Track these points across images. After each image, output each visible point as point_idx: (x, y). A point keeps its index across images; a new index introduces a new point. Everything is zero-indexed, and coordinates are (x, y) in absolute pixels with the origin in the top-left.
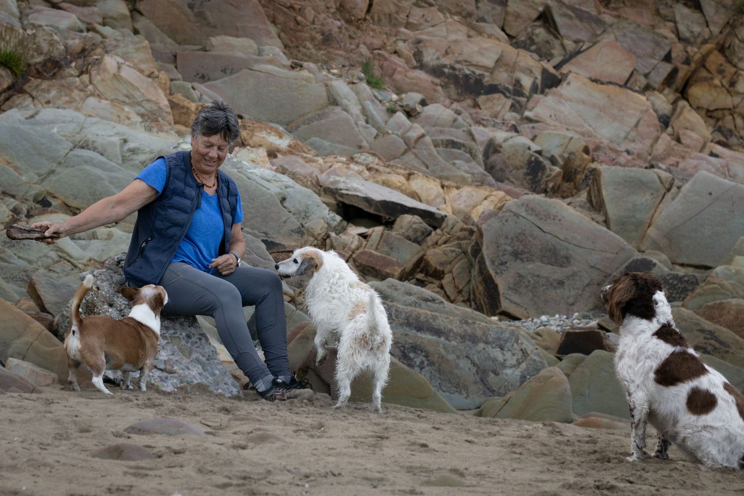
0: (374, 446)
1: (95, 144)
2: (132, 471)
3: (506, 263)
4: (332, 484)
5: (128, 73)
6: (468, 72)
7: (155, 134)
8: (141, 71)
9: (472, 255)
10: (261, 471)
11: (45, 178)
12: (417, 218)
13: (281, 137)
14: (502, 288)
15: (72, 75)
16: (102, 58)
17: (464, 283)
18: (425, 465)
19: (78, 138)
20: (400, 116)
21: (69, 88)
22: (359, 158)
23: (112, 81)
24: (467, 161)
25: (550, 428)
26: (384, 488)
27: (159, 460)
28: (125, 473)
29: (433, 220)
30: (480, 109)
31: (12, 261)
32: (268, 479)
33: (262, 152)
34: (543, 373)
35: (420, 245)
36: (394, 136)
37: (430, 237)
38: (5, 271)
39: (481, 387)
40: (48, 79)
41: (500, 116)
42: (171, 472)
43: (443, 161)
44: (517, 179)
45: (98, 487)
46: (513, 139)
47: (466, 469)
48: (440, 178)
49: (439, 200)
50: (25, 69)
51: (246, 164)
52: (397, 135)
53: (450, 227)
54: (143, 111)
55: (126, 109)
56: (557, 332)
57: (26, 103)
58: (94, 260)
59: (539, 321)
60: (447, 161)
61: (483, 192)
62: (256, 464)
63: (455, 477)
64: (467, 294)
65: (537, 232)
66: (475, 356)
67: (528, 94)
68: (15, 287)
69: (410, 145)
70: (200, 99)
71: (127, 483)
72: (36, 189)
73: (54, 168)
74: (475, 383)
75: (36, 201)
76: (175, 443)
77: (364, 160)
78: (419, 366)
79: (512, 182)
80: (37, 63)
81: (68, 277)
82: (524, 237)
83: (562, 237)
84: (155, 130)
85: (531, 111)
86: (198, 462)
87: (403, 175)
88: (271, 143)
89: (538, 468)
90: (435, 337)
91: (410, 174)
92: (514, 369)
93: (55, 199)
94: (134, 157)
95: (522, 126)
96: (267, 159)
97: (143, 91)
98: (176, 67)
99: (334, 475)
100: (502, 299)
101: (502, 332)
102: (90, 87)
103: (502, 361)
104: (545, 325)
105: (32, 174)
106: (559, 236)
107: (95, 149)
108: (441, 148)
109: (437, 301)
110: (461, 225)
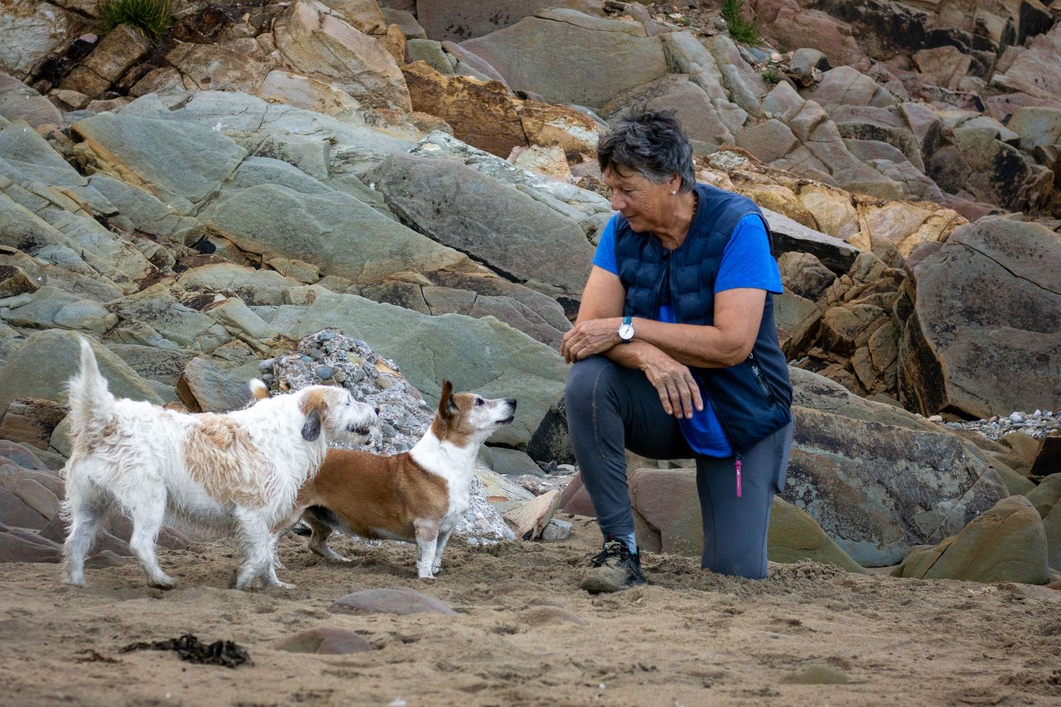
0: (717, 625)
1: (284, 149)
2: (335, 669)
3: (954, 327)
4: (641, 684)
5: (336, 29)
6: (898, 12)
7: (382, 129)
8: (358, 25)
9: (900, 315)
10: (534, 666)
11: (203, 205)
12: (809, 258)
13: (589, 128)
14: (947, 369)
15: (244, 35)
16: (293, 5)
17: (887, 361)
18: (792, 653)
19: (256, 138)
20: (785, 88)
21: (240, 57)
22: (718, 159)
23: (310, 42)
24: (897, 160)
25: (1007, 593)
26: (722, 687)
27: (379, 652)
28: (324, 672)
29: (836, 260)
30: (920, 72)
31: (152, 342)
32: (543, 678)
33: (558, 154)
34: (1001, 504)
35: (815, 301)
36: (776, 121)
37: (831, 288)
38: (141, 359)
39: (903, 530)
40: (206, 43)
41: (953, 82)
42: (394, 669)
43: (857, 161)
44: (979, 187)
45: (281, 693)
46: (972, 121)
47: (855, 657)
48: (851, 189)
49: (848, 226)
50: (167, 27)
51: (531, 175)
52: (780, 119)
53: (864, 271)
54: (361, 90)
55: (335, 88)
56: (1036, 438)
57: (171, 82)
58: (285, 337)
59: (1008, 422)
60: (863, 160)
61: (920, 211)
62: (529, 656)
63: (834, 669)
64: (892, 380)
65: (1003, 276)
66: (892, 481)
67: (998, 46)
68: (159, 384)
69: (802, 136)
70: (456, 68)
71: (325, 686)
72: (190, 224)
73: (217, 189)
74: (894, 523)
75: (190, 242)
76: (406, 626)
77: (726, 162)
78: (803, 499)
79: (971, 193)
80: (186, 17)
81: (244, 367)
82: (983, 285)
83: (1044, 283)
84: (382, 121)
85: (1003, 73)
86: (438, 654)
87: (790, 187)
88: (573, 138)
89: (970, 654)
90: (828, 452)
91: (800, 185)
92: (956, 500)
93: (220, 240)
94: (348, 167)
95: (989, 99)
96: (566, 165)
97: (361, 58)
98: (416, 16)
99: (645, 669)
100: (948, 386)
101: (936, 442)
102: (275, 53)
103: (936, 487)
104: (1017, 428)
105: (182, 199)
106: (1039, 281)
107: (283, 157)
108: (853, 139)
109: (837, 394)
110: (882, 266)
